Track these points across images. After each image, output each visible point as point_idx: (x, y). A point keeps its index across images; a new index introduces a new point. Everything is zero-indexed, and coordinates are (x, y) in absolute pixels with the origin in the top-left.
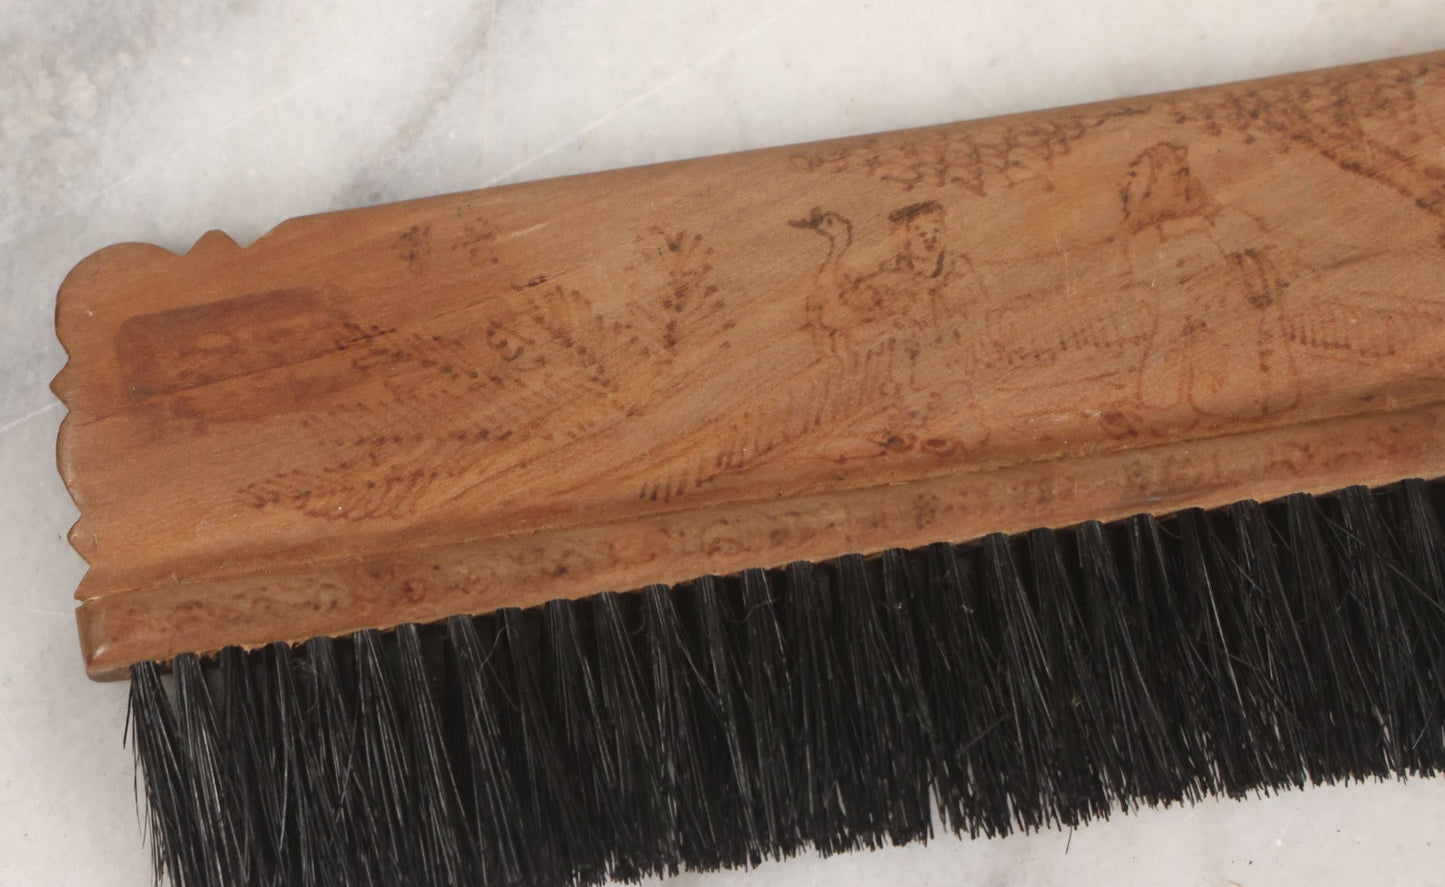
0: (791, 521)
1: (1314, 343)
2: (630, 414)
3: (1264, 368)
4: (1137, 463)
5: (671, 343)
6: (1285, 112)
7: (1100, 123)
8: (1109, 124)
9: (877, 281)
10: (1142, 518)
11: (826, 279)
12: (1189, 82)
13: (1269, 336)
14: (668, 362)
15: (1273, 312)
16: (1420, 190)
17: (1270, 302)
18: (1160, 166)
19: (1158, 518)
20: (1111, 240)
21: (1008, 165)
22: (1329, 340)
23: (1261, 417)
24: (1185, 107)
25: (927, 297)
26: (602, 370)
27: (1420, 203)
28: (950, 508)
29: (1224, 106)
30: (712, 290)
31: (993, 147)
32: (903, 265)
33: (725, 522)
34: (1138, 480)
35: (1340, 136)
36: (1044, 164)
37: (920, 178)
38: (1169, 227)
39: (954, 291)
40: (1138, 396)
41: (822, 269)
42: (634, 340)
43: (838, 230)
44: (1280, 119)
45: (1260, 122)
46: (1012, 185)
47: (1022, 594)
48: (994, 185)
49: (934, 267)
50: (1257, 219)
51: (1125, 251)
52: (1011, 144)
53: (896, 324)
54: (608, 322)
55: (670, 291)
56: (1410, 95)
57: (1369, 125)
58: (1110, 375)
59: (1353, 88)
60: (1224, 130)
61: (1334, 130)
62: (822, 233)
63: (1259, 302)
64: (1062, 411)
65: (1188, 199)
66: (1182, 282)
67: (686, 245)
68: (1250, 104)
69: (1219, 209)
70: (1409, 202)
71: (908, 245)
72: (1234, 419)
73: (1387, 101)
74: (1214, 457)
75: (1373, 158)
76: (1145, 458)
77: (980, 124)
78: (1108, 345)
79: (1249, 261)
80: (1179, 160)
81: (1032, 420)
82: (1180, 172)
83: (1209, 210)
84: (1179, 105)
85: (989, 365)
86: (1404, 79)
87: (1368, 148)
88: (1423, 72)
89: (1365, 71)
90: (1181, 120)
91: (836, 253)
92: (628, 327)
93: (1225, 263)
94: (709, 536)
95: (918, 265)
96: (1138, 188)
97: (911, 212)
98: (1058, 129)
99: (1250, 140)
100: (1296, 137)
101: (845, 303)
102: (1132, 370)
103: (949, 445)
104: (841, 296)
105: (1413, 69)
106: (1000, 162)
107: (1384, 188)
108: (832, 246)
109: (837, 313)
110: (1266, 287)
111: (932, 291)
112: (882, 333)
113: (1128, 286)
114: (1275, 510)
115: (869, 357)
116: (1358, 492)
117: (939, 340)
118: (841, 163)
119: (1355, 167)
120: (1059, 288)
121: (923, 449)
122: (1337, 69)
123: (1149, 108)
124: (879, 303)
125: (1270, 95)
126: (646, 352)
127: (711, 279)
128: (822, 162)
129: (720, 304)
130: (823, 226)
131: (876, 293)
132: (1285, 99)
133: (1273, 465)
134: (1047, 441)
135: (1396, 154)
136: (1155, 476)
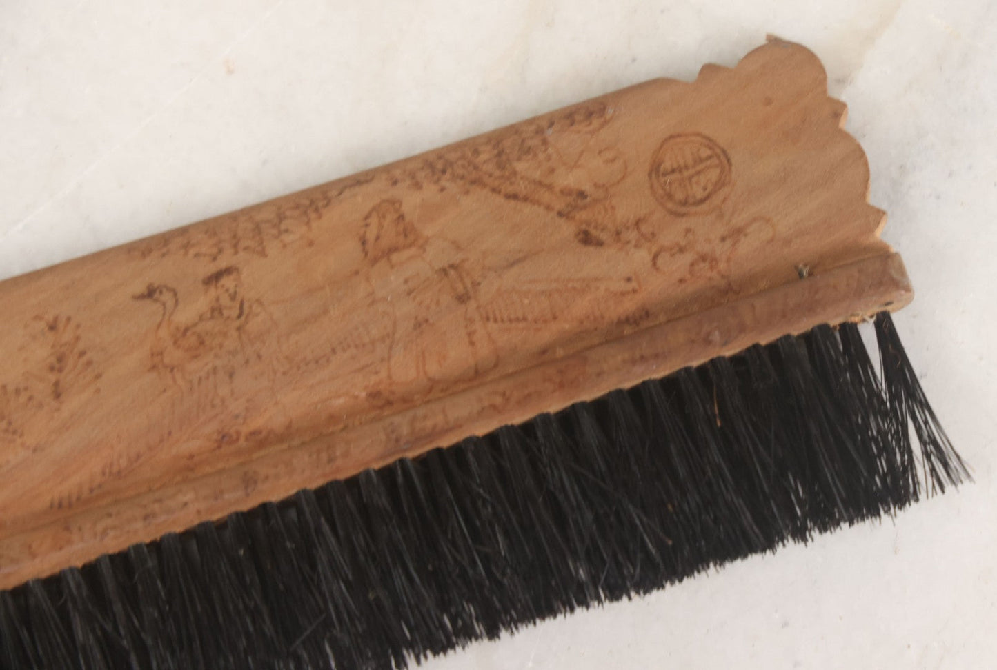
0: (156, 507)
1: (502, 321)
2: (35, 450)
3: (472, 343)
4: (392, 424)
5: (57, 395)
6: (463, 166)
7: (340, 193)
8: (347, 193)
9: (201, 328)
10: (402, 461)
11: (164, 333)
12: (401, 155)
13: (471, 321)
14: (58, 409)
15: (472, 304)
16: (559, 205)
17: (469, 298)
18: (384, 217)
19: (415, 460)
20: (357, 273)
21: (280, 233)
22: (512, 316)
23: (475, 376)
24: (397, 173)
25: (234, 334)
26: (10, 423)
27: (560, 214)
28: (267, 478)
29: (422, 169)
30: (82, 354)
31: (268, 221)
32: (216, 314)
33: (110, 515)
34: (394, 436)
35: (502, 177)
36: (304, 229)
37: (220, 251)
38: (395, 257)
39: (254, 325)
40: (389, 377)
41: (159, 325)
42: (30, 398)
43: (167, 297)
44: (460, 171)
45: (448, 176)
46: (285, 246)
47: (326, 528)
48: (273, 248)
49: (237, 312)
50: (454, 242)
51: (368, 279)
52: (281, 218)
53: (216, 356)
54: (10, 388)
55: (53, 360)
56: (545, 142)
57: (520, 166)
58: (367, 366)
59: (507, 143)
60: (425, 185)
61: (497, 173)
62: (157, 300)
63: (462, 299)
64: (339, 397)
65: (406, 236)
66: (409, 293)
67: (61, 325)
68: (440, 165)
69: (427, 240)
70: (553, 214)
71: (218, 299)
72: (457, 381)
73: (529, 148)
74: (444, 411)
75: (526, 187)
76: (397, 419)
77: (258, 208)
78: (364, 345)
79: (452, 272)
80: (397, 211)
81: (319, 406)
82: (399, 218)
83: (421, 241)
84: (391, 173)
85: (284, 373)
86: (540, 131)
87: (521, 182)
88: (551, 124)
89: (513, 130)
90: (395, 183)
91: (167, 314)
92: (26, 389)
93: (436, 276)
94: (100, 527)
95: (226, 313)
96: (371, 235)
97: (217, 277)
98: (312, 202)
99: (442, 189)
100: (473, 182)
101: (178, 347)
102: (382, 360)
103: (264, 433)
104: (175, 343)
105: (544, 123)
106: (275, 232)
107: (536, 207)
108: (165, 308)
109: (173, 355)
110: (465, 288)
111: (239, 329)
112: (207, 364)
113: (373, 302)
114: (492, 439)
115: (199, 383)
116: (545, 418)
117: (247, 362)
118: (164, 250)
119: (515, 197)
120: (326, 311)
121: (247, 439)
122: (494, 132)
123: (372, 179)
124: (202, 343)
125: (452, 156)
126: (40, 405)
127: (81, 346)
128: (151, 251)
129: (89, 363)
130: (156, 295)
131: (199, 336)
132: (463, 157)
133: (483, 409)
134: (333, 418)
135: (540, 183)
136: (405, 430)
